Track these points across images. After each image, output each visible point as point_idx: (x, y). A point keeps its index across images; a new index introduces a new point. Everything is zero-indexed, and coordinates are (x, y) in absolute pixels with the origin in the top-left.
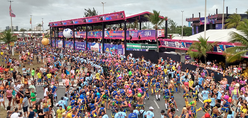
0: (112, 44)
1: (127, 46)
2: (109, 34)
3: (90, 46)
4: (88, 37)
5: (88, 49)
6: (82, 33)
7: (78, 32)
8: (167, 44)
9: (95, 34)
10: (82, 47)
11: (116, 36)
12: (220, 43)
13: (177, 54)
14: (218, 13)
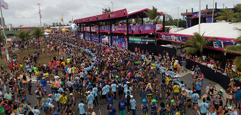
0: (117, 37)
1: (129, 39)
2: (115, 29)
3: (101, 39)
4: (100, 31)
5: (101, 41)
6: (96, 28)
7: (93, 27)
8: (164, 38)
9: (106, 29)
10: (96, 39)
11: (121, 31)
12: (217, 39)
13: (173, 47)
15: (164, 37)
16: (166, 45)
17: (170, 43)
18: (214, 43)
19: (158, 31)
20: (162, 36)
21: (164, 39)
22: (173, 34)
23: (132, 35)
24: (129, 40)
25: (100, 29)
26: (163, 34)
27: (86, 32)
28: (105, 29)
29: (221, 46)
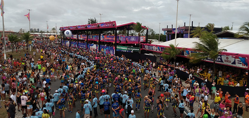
0: (106, 45)
2: (104, 38)
3: (89, 46)
4: (88, 40)
5: (88, 48)
6: (84, 36)
7: (81, 35)
10: (84, 47)
11: (109, 40)
12: (187, 49)
13: (154, 55)
14: (186, 26)
15: (147, 48)
16: (148, 54)
17: (152, 52)
18: (185, 52)
19: (141, 42)
20: (146, 47)
21: (147, 49)
22: (154, 45)
23: (120, 44)
24: (117, 48)
25: (89, 37)
26: (146, 45)
27: (72, 39)
28: (93, 38)
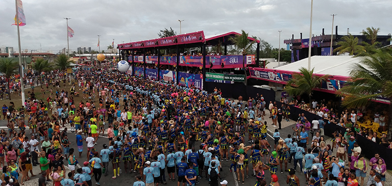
0: (188, 72)
1: (206, 76)
2: (185, 60)
3: (162, 74)
4: (161, 63)
5: (161, 78)
6: (154, 58)
7: (149, 56)
12: (332, 77)
13: (271, 89)
15: (257, 74)
16: (260, 85)
17: (267, 82)
18: (328, 83)
19: (248, 65)
21: (258, 77)
22: (271, 71)
23: (211, 70)
25: (161, 59)
26: (256, 69)
27: (136, 63)
28: (167, 60)
29: (337, 87)
